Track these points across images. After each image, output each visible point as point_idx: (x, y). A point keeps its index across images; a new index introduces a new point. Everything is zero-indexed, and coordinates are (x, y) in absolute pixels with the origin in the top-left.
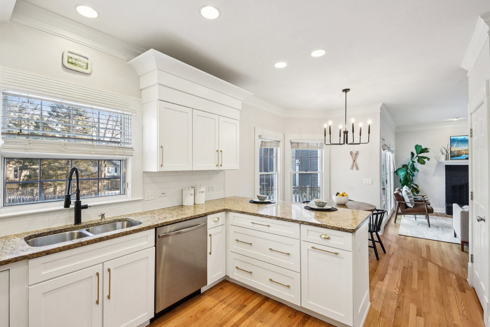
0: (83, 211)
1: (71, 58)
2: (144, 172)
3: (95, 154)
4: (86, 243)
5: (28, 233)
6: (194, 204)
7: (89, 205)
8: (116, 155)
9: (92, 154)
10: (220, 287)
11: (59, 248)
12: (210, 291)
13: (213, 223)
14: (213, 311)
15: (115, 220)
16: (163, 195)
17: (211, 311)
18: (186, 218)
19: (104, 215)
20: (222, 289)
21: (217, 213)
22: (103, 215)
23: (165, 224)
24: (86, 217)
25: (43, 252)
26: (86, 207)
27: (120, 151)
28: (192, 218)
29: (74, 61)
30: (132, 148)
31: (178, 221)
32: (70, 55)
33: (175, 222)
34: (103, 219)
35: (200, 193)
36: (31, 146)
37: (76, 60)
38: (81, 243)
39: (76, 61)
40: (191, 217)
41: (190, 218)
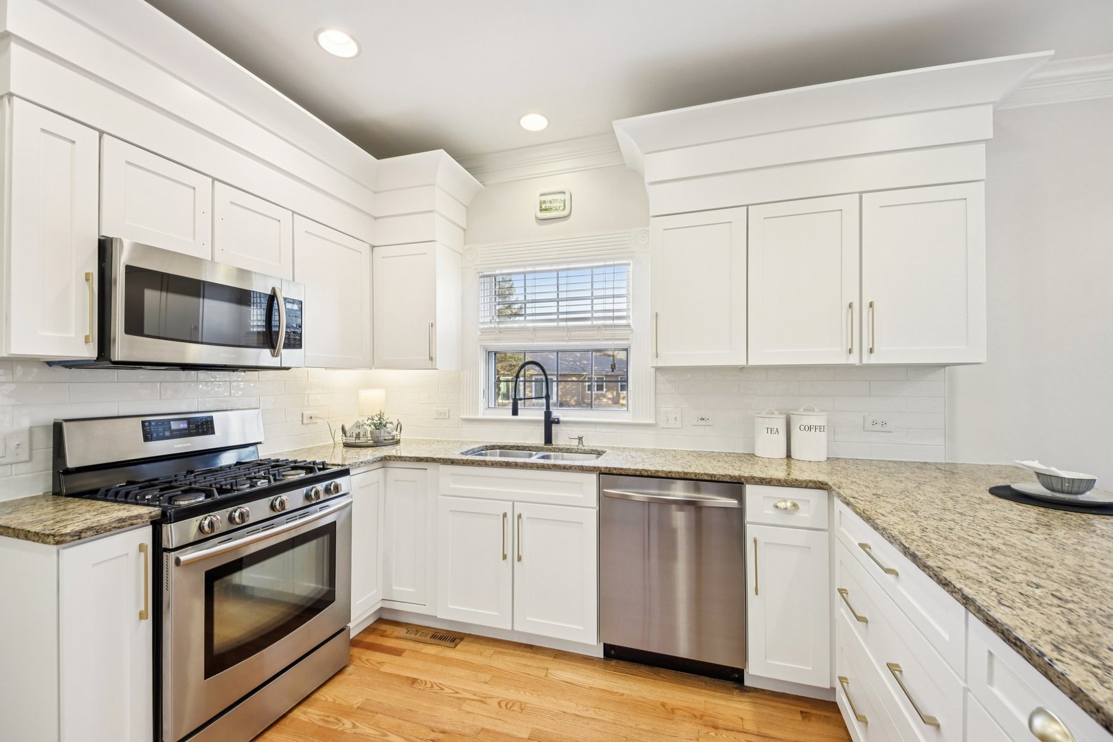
0: (554, 427)
1: (545, 202)
2: (657, 369)
3: (569, 340)
6: (789, 456)
7: (562, 419)
8: (599, 340)
9: (566, 341)
10: (804, 710)
11: (463, 460)
12: (769, 697)
13: (770, 511)
15: (592, 450)
16: (703, 423)
19: (582, 438)
20: (804, 718)
22: (580, 439)
24: (562, 436)
26: (558, 422)
27: (607, 332)
29: (548, 205)
30: (629, 326)
32: (543, 198)
34: (580, 445)
35: (802, 428)
36: (501, 335)
37: (550, 202)
39: (550, 205)
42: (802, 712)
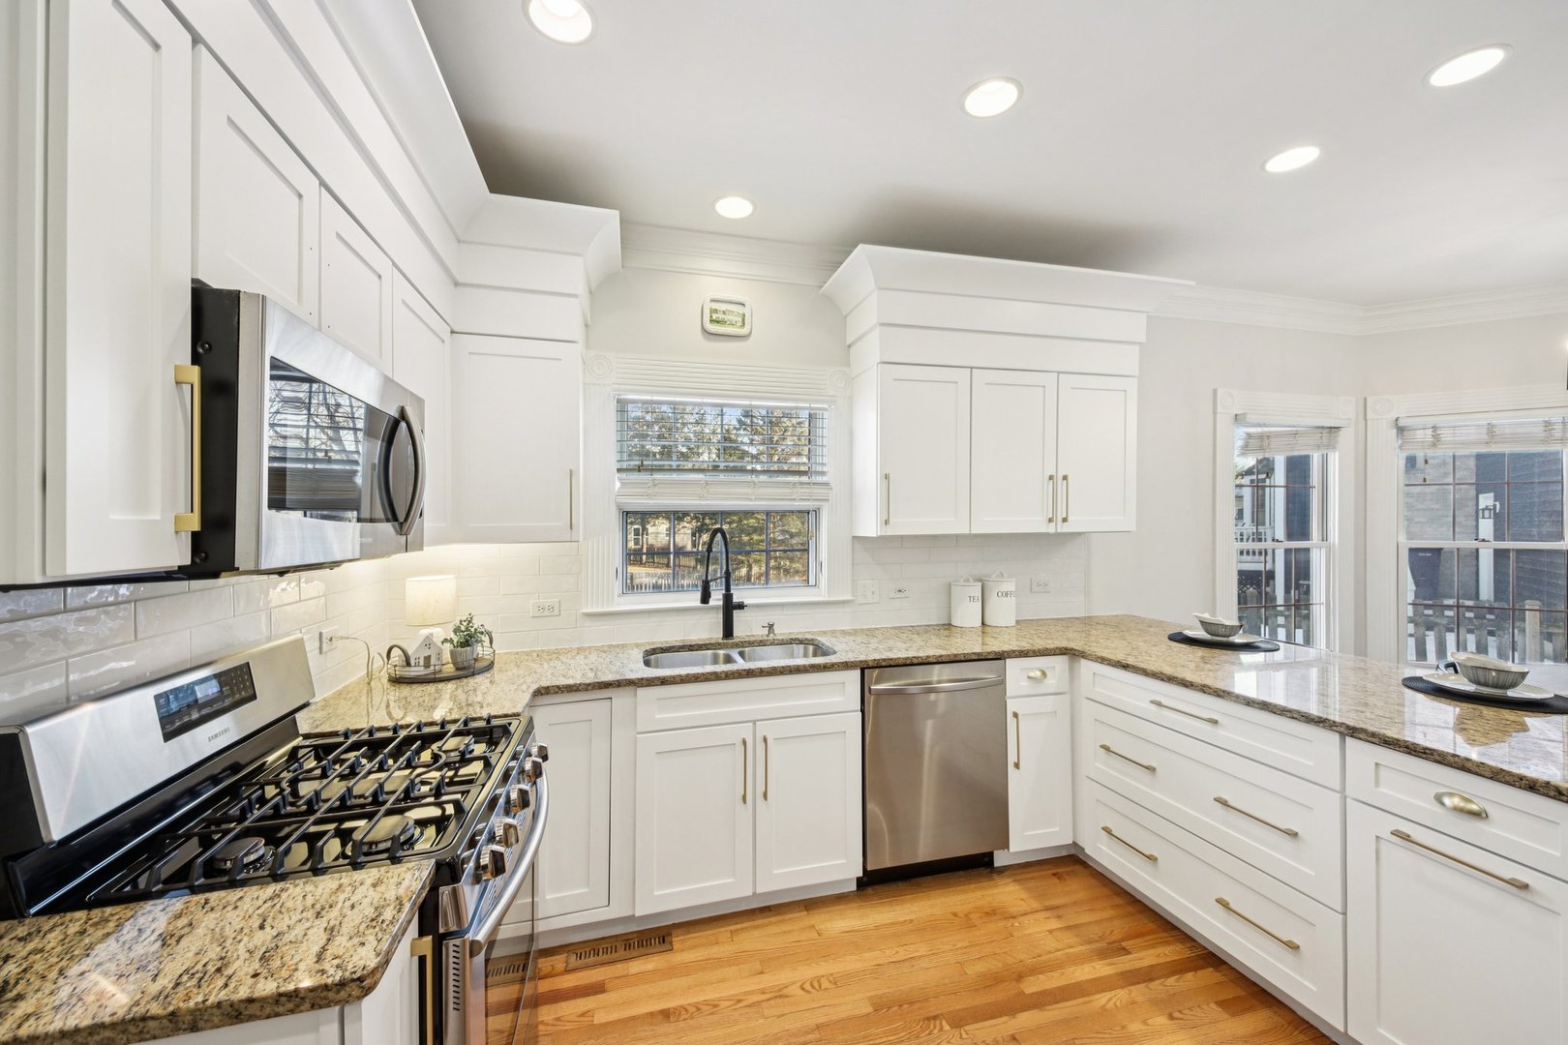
0: (736, 613)
1: (716, 311)
2: (854, 537)
3: (756, 499)
4: (723, 675)
5: (653, 643)
6: (983, 623)
7: (746, 603)
8: (794, 500)
9: (751, 500)
10: (1054, 871)
11: (681, 676)
12: (1021, 871)
13: (1025, 683)
14: (1017, 924)
15: (792, 639)
16: (901, 595)
17: (1012, 920)
18: (941, 656)
19: (772, 625)
20: (1059, 878)
21: (1037, 656)
22: (771, 627)
23: (883, 664)
24: (745, 625)
25: (656, 678)
26: (741, 606)
27: (803, 491)
28: (957, 659)
29: (721, 316)
30: (827, 484)
31: (916, 662)
32: (715, 306)
33: (908, 662)
34: (771, 635)
35: (1000, 594)
36: (656, 489)
37: (724, 313)
38: (715, 673)
39: (724, 316)
40: (956, 655)
41: (952, 658)
42: (1054, 874)
